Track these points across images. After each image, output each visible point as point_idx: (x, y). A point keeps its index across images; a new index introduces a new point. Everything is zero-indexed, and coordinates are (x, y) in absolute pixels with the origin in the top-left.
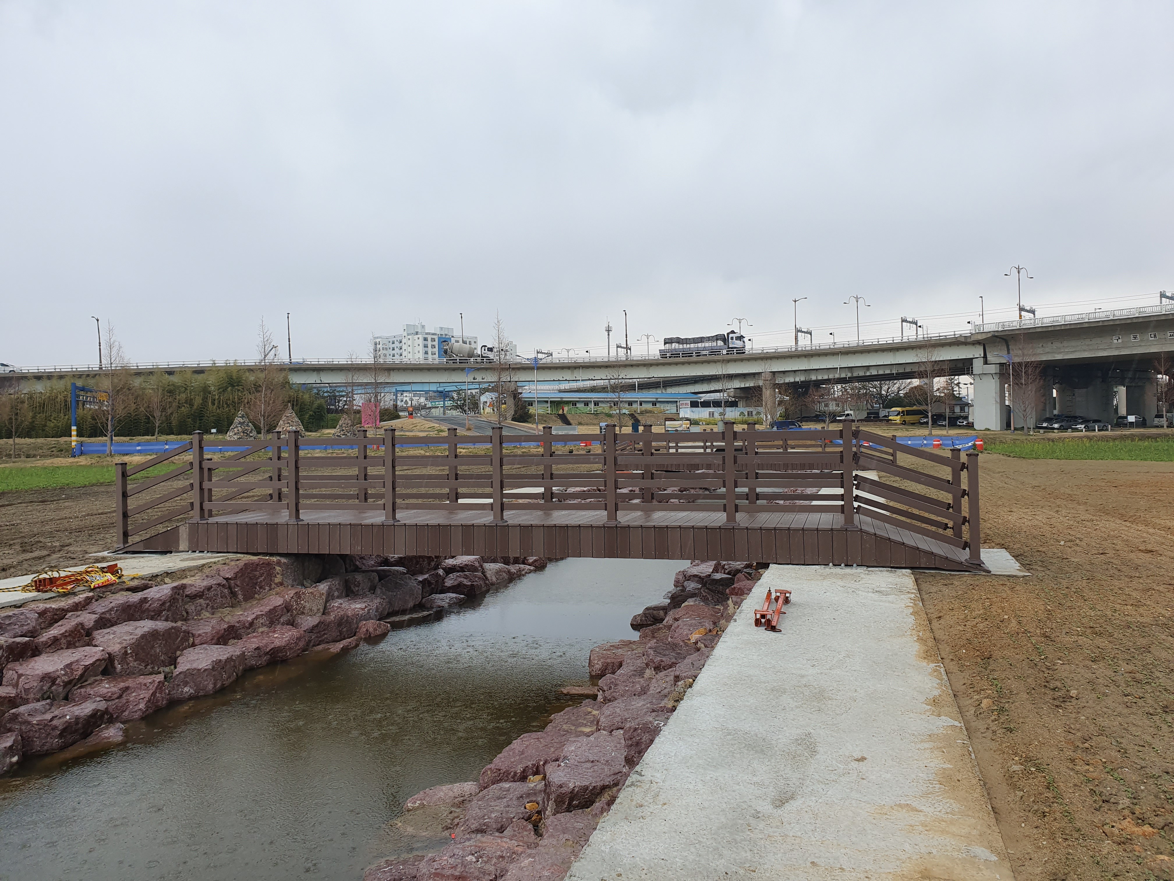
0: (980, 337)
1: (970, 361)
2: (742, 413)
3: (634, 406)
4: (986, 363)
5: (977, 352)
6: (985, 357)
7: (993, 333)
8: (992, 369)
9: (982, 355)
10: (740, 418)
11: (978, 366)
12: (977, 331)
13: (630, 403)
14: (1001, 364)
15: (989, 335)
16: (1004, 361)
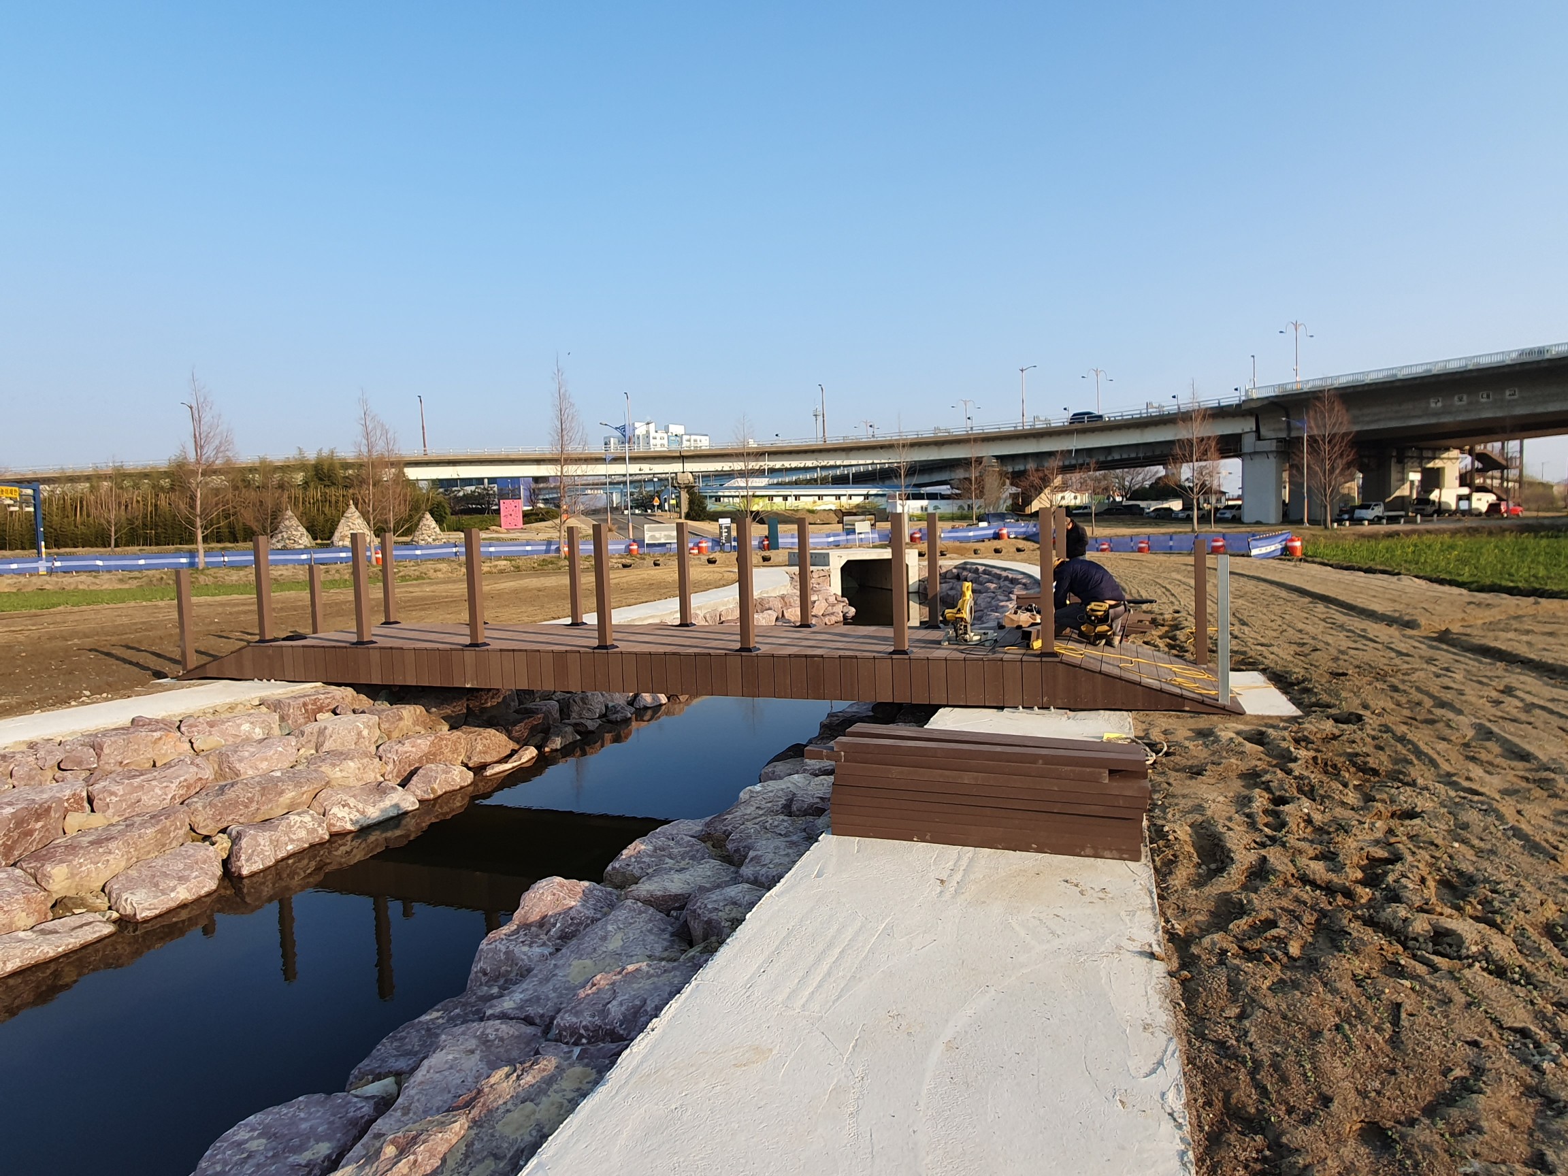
0: (1253, 405)
1: (1237, 437)
2: (961, 507)
4: (1259, 438)
5: (1248, 425)
6: (1258, 430)
7: (1269, 399)
8: (1268, 446)
9: (1254, 429)
10: (959, 512)
11: (1248, 443)
14: (1279, 440)
15: (1266, 402)
16: (1283, 435)
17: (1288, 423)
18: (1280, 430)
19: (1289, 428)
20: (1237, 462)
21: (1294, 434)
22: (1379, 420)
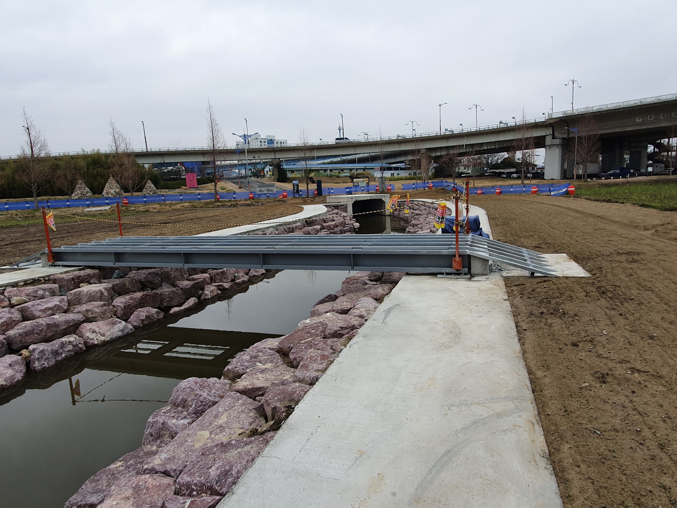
0: (551, 121)
1: (543, 137)
2: (410, 174)
3: (353, 171)
4: (554, 138)
5: (548, 132)
6: (553, 134)
7: (560, 118)
8: (557, 141)
9: (552, 133)
10: (409, 176)
11: (549, 141)
12: (550, 118)
13: (351, 170)
14: (563, 139)
15: (558, 120)
16: (565, 136)
17: (568, 130)
18: (564, 133)
19: (569, 133)
20: (543, 150)
21: (571, 136)
22: (611, 128)
